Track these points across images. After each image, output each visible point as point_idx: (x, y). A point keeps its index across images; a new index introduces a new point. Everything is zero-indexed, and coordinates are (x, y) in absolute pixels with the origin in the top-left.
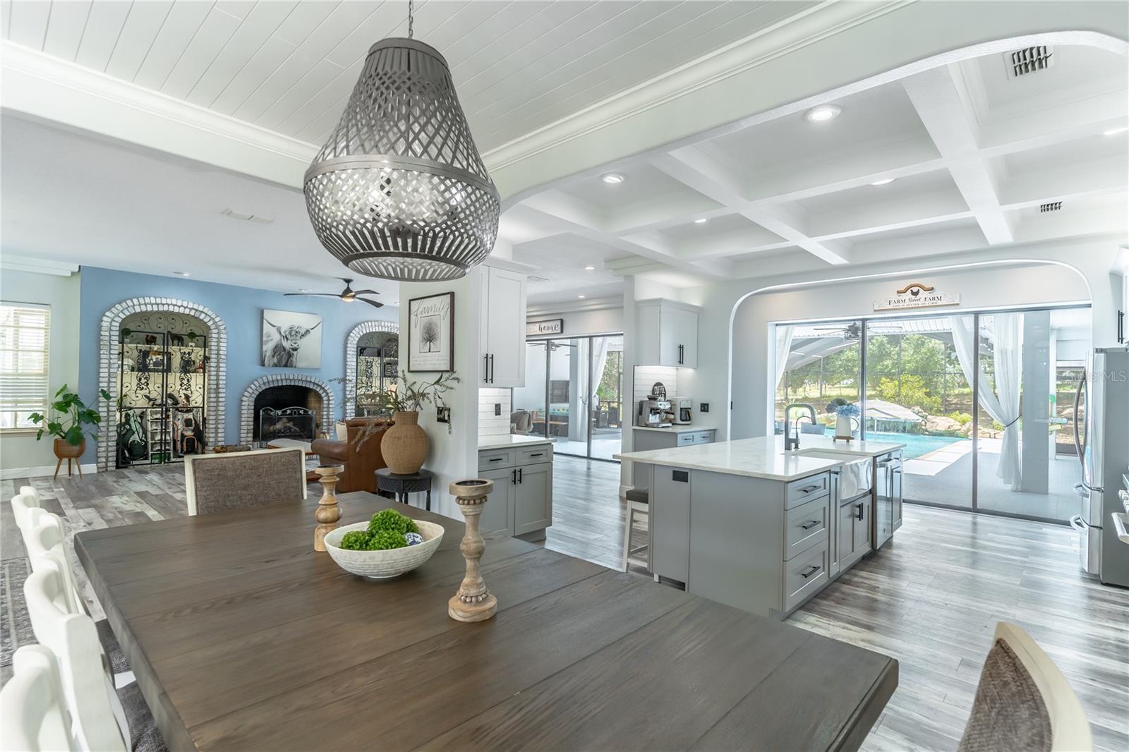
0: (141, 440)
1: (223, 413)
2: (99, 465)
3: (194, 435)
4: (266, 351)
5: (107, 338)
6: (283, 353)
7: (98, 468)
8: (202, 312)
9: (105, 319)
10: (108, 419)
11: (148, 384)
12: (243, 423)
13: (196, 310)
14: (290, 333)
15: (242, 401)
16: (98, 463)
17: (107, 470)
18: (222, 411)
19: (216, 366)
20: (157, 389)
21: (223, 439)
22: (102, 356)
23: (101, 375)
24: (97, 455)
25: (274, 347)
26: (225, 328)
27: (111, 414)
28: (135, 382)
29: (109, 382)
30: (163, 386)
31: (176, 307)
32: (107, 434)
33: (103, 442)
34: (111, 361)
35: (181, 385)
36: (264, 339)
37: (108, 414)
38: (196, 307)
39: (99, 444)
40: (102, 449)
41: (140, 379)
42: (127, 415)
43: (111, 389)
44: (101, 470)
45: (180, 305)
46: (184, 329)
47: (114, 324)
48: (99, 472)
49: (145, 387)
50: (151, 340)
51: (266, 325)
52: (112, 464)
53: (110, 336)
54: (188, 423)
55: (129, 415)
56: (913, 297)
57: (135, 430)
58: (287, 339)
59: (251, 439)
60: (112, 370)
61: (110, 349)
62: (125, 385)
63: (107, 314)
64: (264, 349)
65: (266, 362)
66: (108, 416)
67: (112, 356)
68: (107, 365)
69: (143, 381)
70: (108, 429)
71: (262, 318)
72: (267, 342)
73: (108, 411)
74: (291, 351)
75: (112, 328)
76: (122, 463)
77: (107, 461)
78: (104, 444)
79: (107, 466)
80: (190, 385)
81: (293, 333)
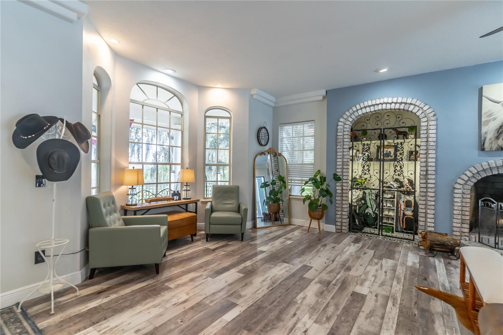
0: (374, 213)
1: (433, 199)
2: (337, 227)
3: (413, 216)
4: (486, 133)
5: (342, 137)
7: (336, 229)
8: (411, 104)
9: (340, 124)
10: (342, 195)
11: (369, 170)
12: (455, 212)
13: (406, 103)
15: (455, 188)
16: (336, 225)
17: (341, 232)
18: (431, 197)
19: (426, 153)
20: (376, 174)
21: (433, 225)
22: (338, 150)
23: (338, 163)
24: (335, 219)
25: (498, 127)
26: (434, 115)
27: (344, 191)
28: (361, 169)
29: (343, 168)
30: (380, 172)
31: (388, 104)
32: (342, 206)
33: (338, 211)
34: (344, 154)
35: (395, 171)
36: (484, 119)
37: (342, 191)
39: (337, 212)
40: (338, 216)
41: (364, 166)
42: (364, 193)
43: (344, 174)
44: (338, 231)
45: (391, 102)
46: (397, 123)
47: (346, 126)
48: (336, 232)
49: (367, 173)
50: (382, 137)
51: (485, 102)
52: (345, 228)
53: (344, 135)
54: (408, 204)
55: (365, 194)
57: (370, 205)
59: (467, 230)
60: (345, 160)
61: (344, 145)
62: (354, 171)
63: (341, 120)
64: (484, 129)
65: (487, 145)
66: (342, 193)
67: (344, 150)
68: (341, 157)
69: (366, 168)
70: (342, 202)
72: (487, 122)
73: (342, 189)
75: (345, 130)
76: (353, 229)
77: (342, 226)
78: (339, 213)
79: (341, 229)
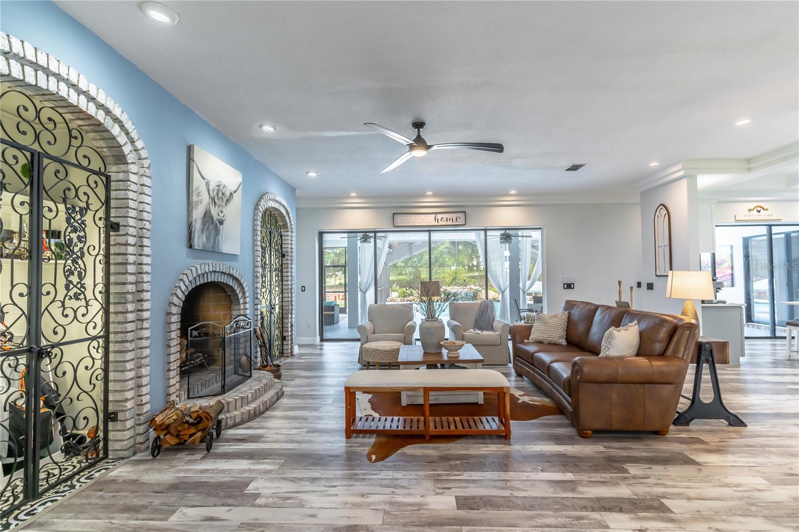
6: (211, 226)
14: (218, 195)
38: (110, 104)
56: (758, 213)
58: (215, 203)
71: (190, 160)
74: (218, 224)
80: (83, 286)
81: (220, 195)
